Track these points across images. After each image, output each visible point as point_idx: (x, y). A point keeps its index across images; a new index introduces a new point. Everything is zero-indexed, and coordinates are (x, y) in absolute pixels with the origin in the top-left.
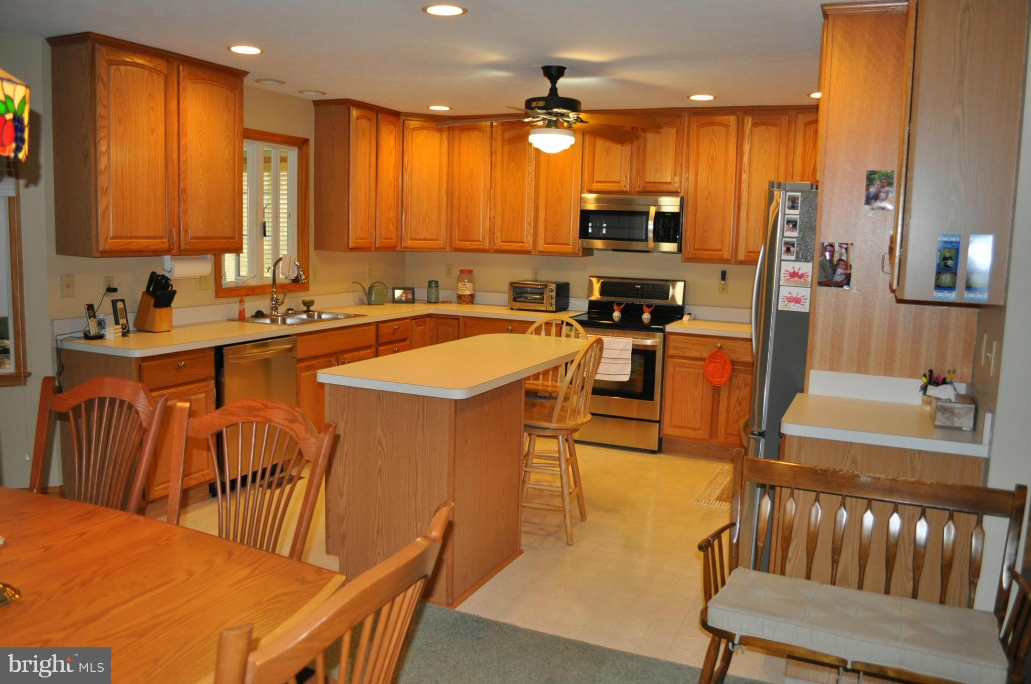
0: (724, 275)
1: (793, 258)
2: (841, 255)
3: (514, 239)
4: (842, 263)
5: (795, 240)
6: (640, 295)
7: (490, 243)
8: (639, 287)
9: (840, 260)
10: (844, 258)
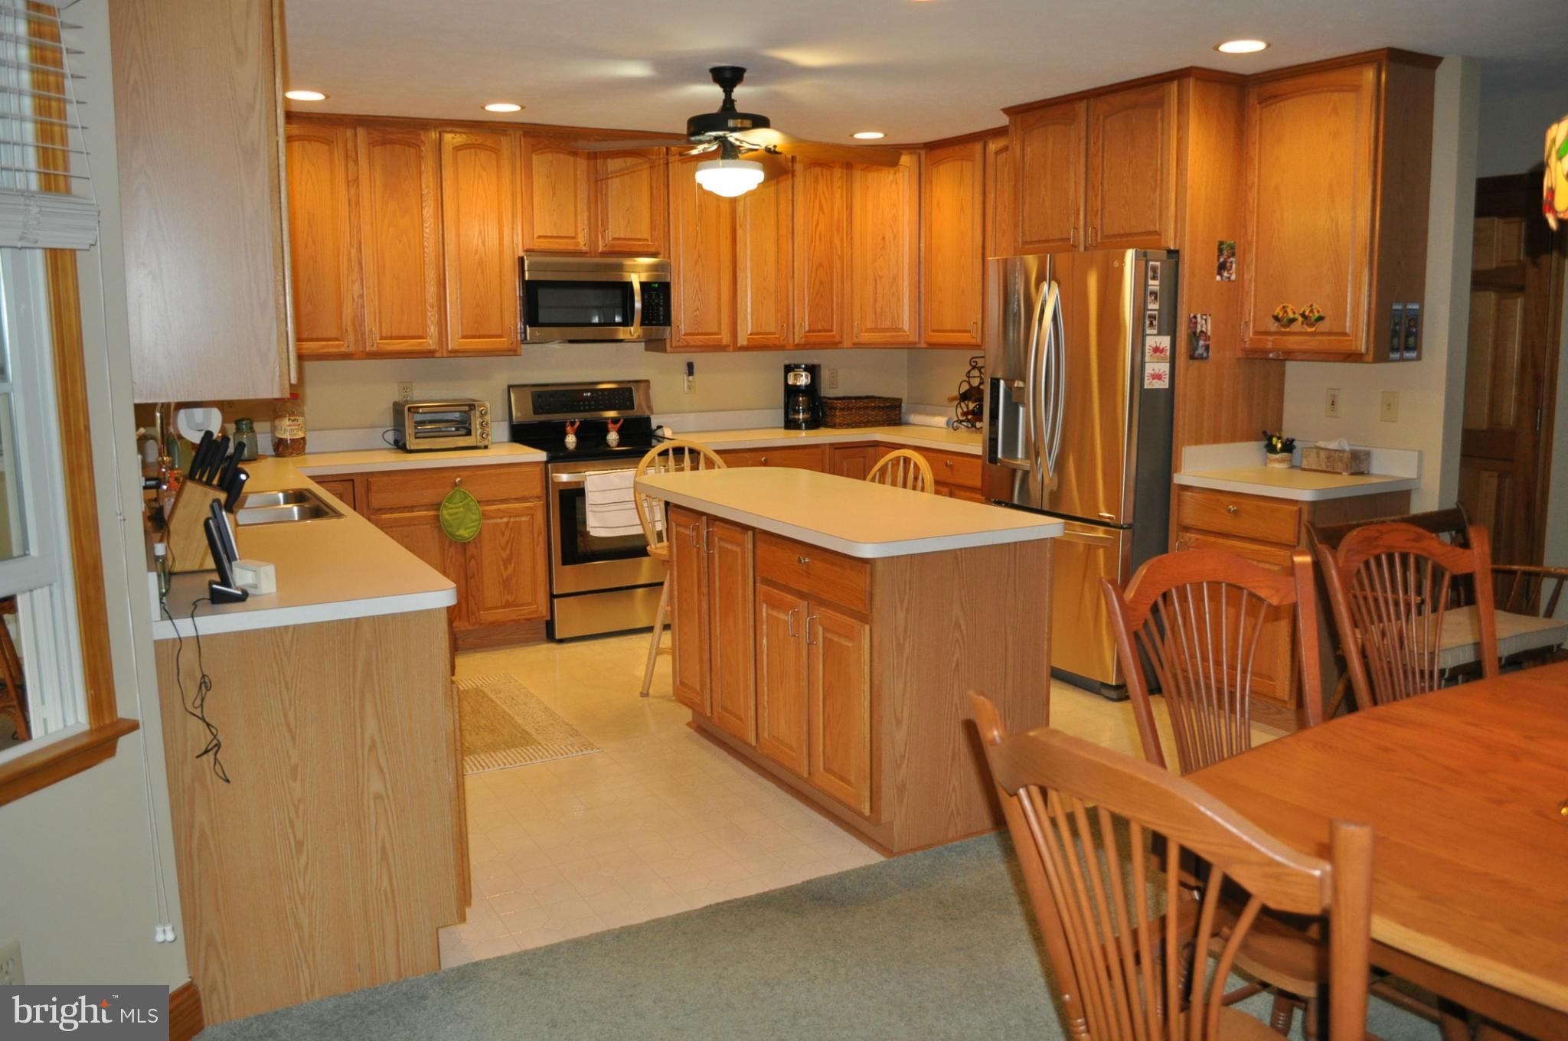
0: (690, 369)
1: (1155, 332)
2: (1202, 326)
3: (404, 332)
4: (1203, 334)
5: (1156, 312)
6: (593, 407)
7: (356, 341)
8: (589, 394)
9: (1202, 332)
10: (1204, 329)
